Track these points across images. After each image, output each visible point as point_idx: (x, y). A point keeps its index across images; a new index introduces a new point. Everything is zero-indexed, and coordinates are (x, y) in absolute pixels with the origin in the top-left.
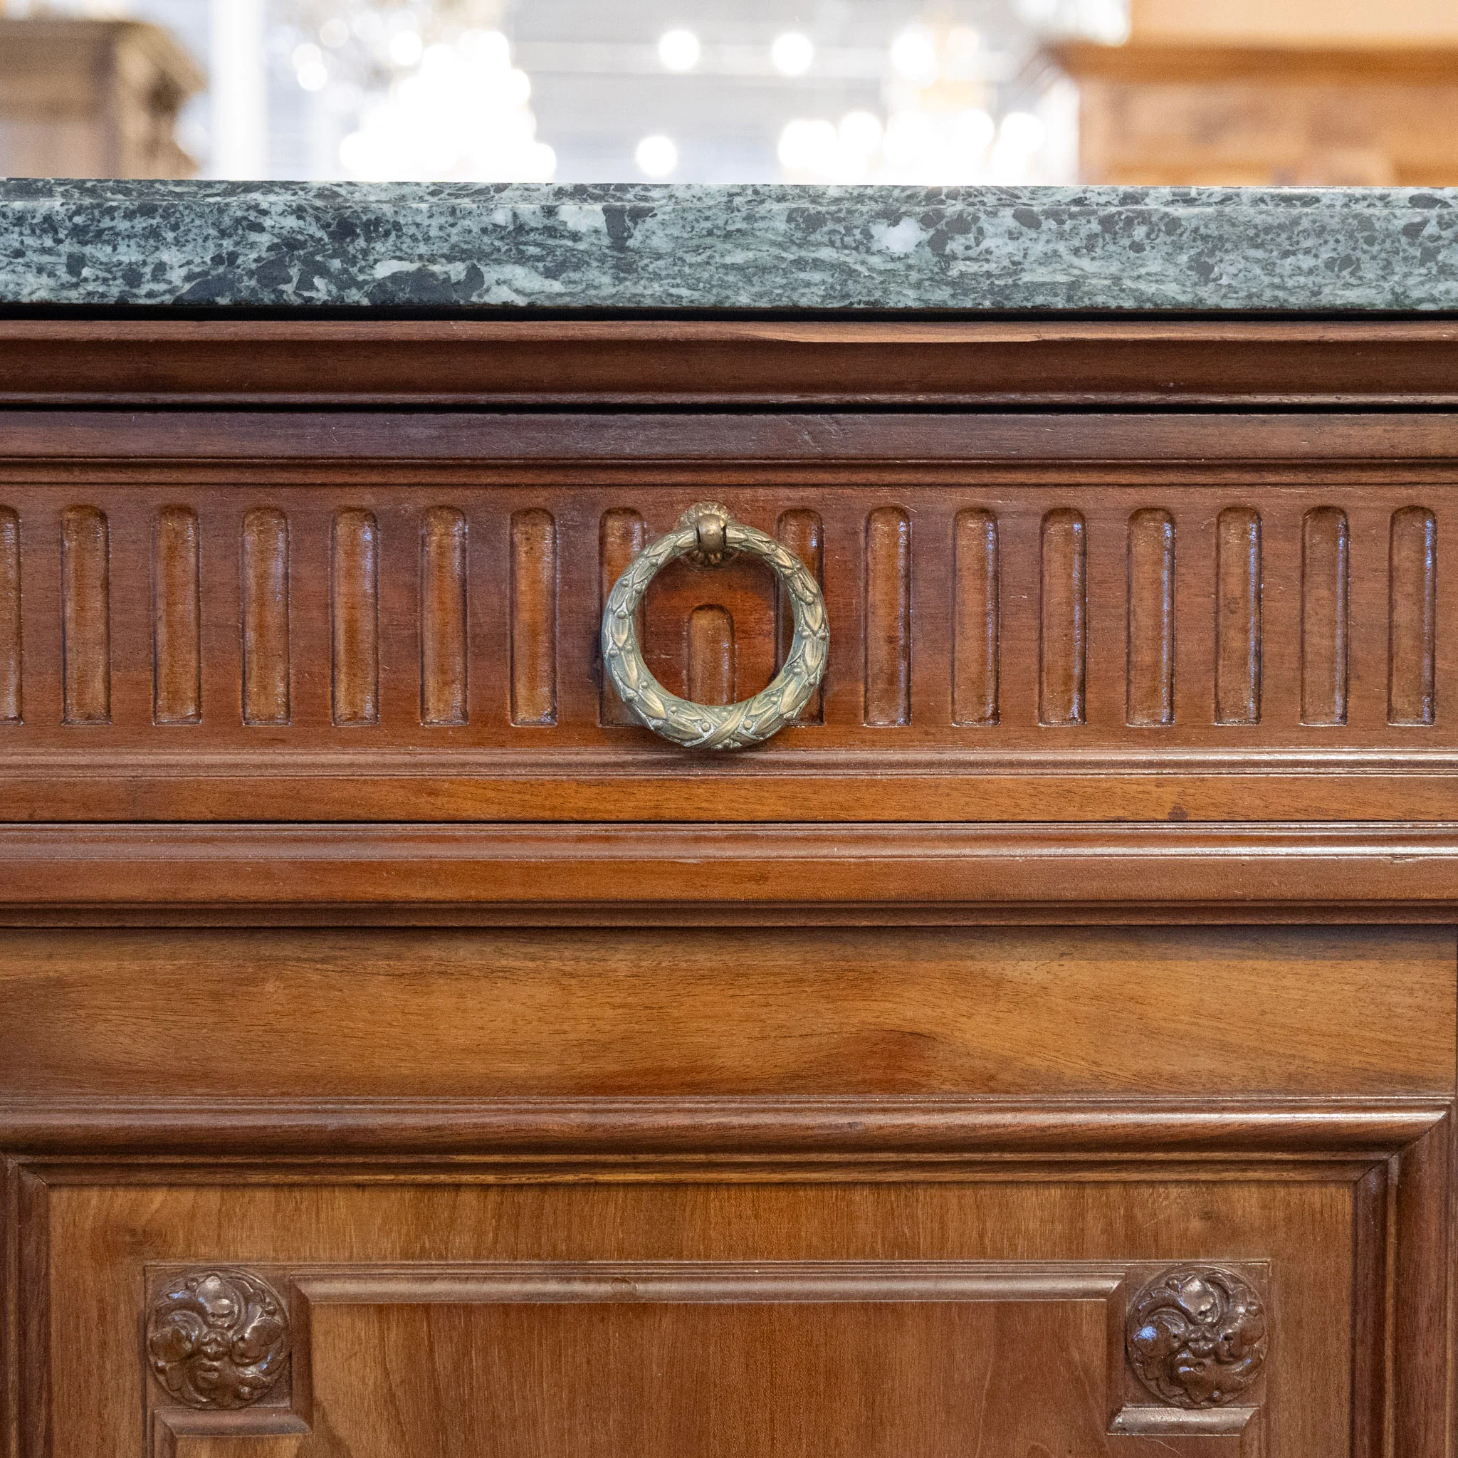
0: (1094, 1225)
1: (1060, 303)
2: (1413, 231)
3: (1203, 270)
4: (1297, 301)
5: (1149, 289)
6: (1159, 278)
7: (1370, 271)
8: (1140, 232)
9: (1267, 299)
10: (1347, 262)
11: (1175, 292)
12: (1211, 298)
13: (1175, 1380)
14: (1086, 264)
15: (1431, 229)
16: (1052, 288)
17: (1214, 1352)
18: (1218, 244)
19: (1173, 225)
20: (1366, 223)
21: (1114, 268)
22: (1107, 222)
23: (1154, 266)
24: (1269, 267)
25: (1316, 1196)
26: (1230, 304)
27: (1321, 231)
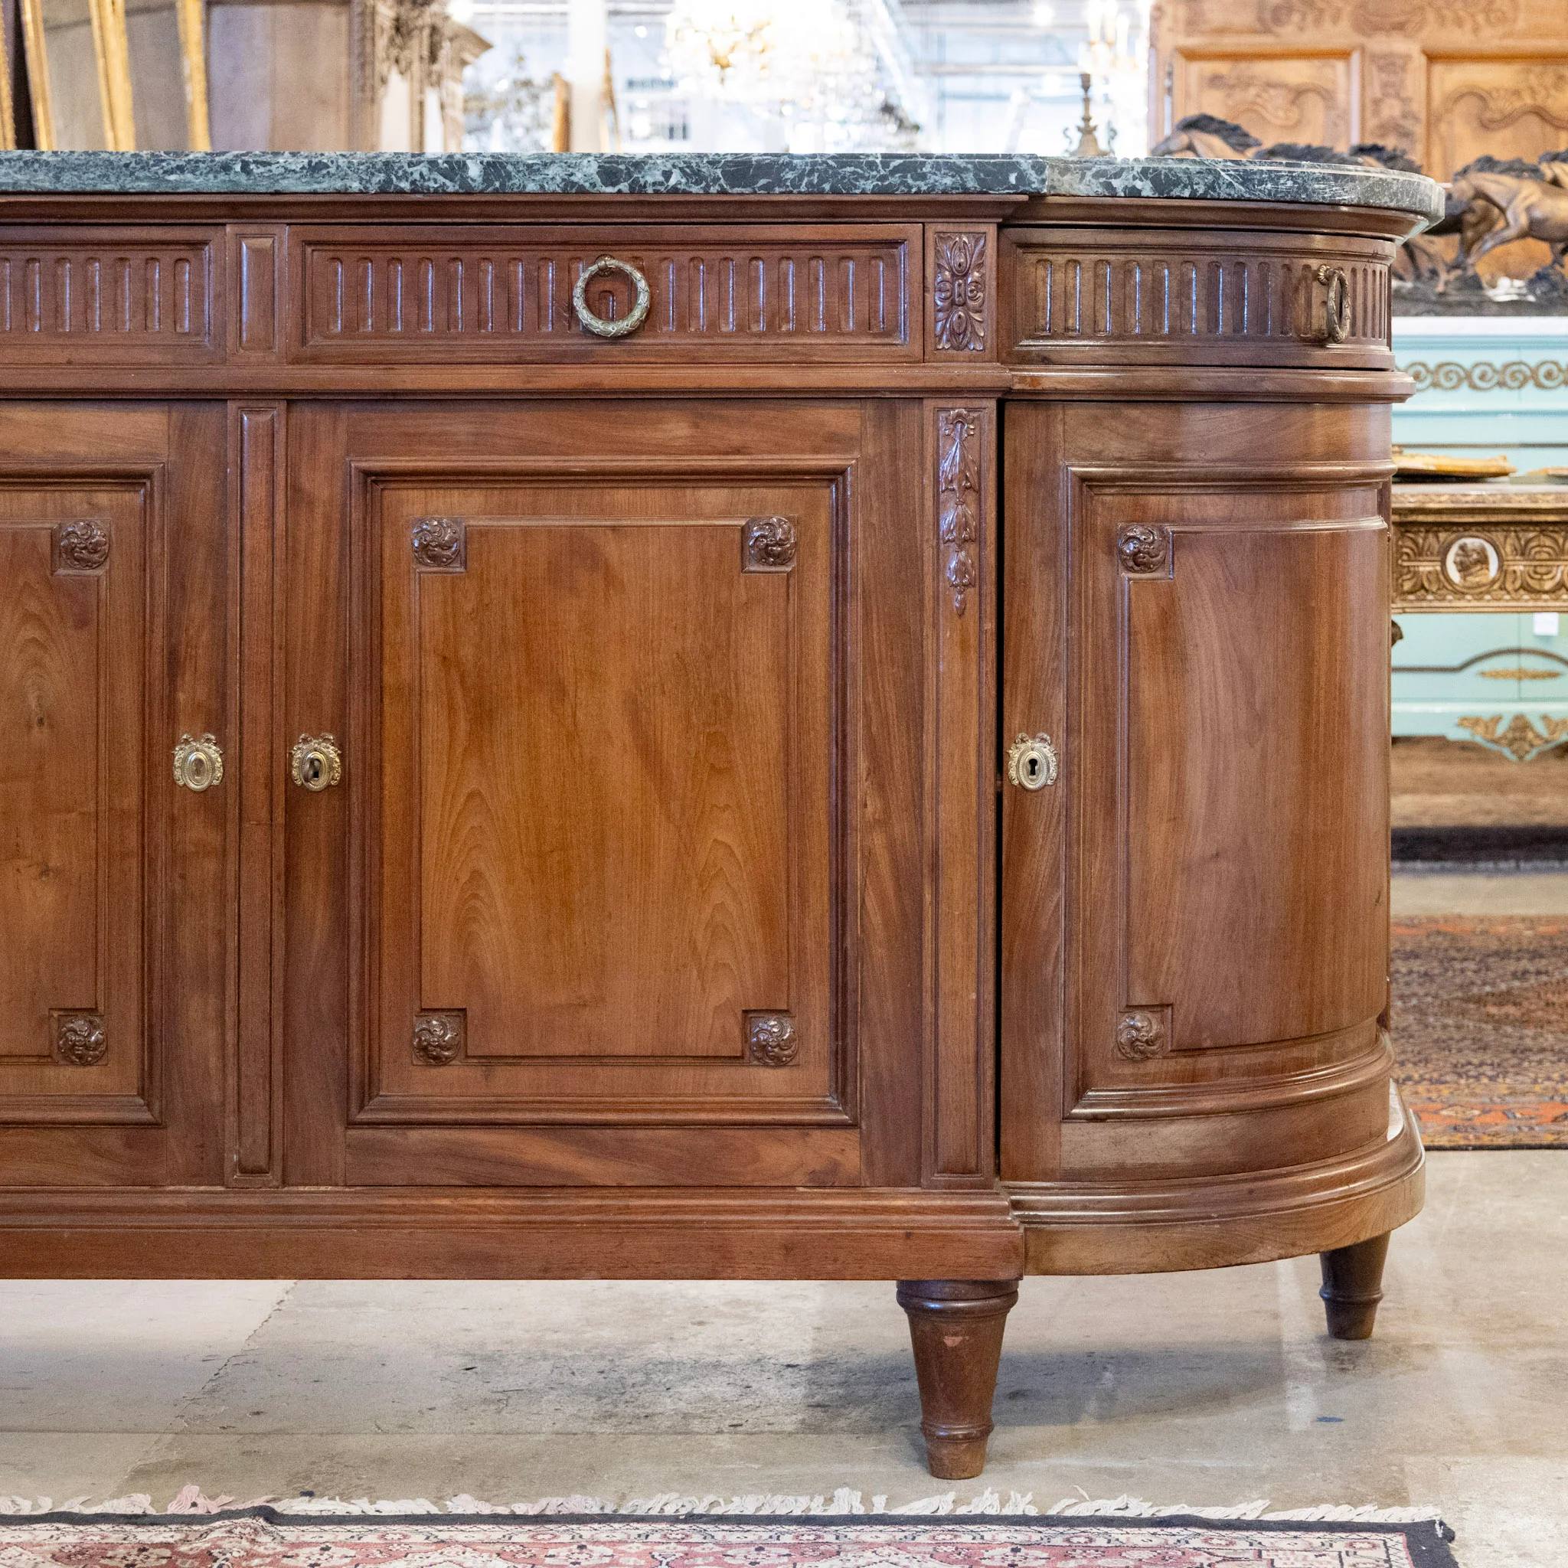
0: (50, 506)
1: (10, 189)
2: (127, 166)
3: (57, 178)
4: (88, 189)
5: (40, 184)
6: (43, 181)
7: (113, 179)
8: (36, 166)
9: (79, 188)
10: (105, 176)
11: (48, 185)
12: (60, 187)
13: (76, 559)
14: (19, 176)
15: (133, 165)
16: (7, 184)
17: (85, 548)
18: (63, 169)
19: (47, 163)
20: (111, 163)
21: (28, 177)
22: (26, 163)
23: (41, 177)
24: (79, 177)
25: (127, 496)
26: (67, 189)
27: (96, 166)
